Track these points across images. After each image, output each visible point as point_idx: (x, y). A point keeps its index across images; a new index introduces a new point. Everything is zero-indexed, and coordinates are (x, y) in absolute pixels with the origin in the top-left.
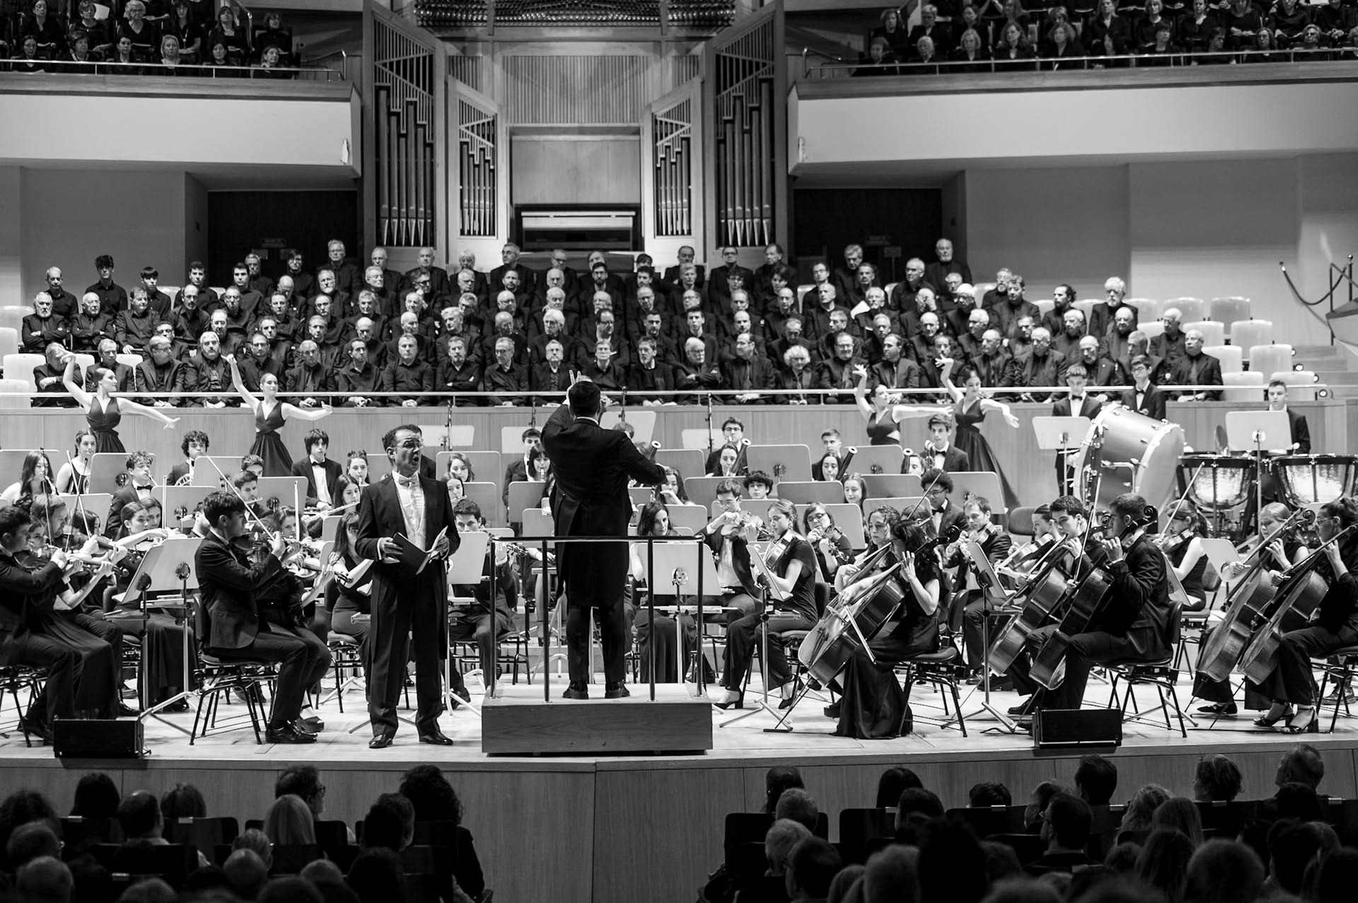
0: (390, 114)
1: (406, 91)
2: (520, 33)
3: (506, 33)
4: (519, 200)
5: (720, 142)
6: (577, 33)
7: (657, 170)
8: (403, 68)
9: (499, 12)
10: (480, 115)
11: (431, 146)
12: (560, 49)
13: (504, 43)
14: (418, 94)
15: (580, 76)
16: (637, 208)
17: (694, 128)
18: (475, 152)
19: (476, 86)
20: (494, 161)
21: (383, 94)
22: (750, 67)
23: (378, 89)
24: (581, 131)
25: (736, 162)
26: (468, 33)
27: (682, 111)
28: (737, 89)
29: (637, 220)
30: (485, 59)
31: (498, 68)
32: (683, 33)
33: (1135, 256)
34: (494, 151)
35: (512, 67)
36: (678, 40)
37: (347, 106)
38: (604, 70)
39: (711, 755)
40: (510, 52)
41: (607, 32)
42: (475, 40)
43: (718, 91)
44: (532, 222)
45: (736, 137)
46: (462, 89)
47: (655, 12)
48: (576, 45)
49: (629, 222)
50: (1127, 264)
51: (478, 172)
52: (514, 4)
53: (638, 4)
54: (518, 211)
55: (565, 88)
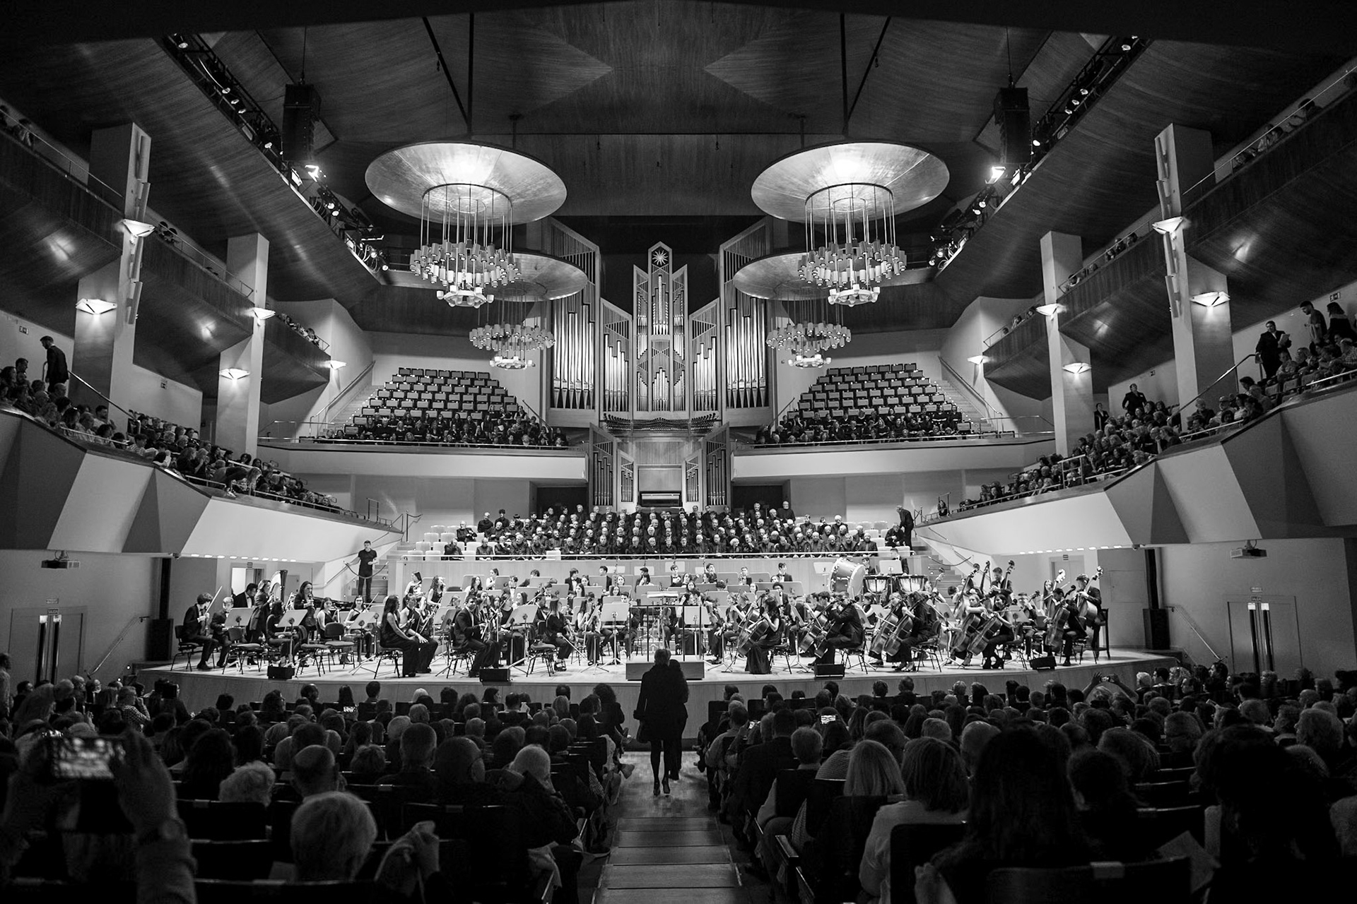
0: (598, 462)
1: (604, 454)
2: (642, 435)
3: (637, 435)
4: (641, 490)
5: (708, 470)
6: (660, 434)
7: (687, 480)
8: (604, 447)
9: (635, 428)
10: (628, 462)
11: (612, 472)
12: (655, 440)
13: (637, 438)
14: (607, 455)
15: (662, 449)
16: (680, 492)
17: (699, 466)
18: (626, 474)
19: (627, 452)
20: (633, 477)
21: (596, 455)
22: (718, 446)
23: (594, 454)
24: (662, 467)
25: (713, 476)
26: (625, 435)
27: (695, 460)
28: (714, 453)
29: (680, 497)
30: (630, 444)
31: (634, 446)
32: (696, 434)
33: (848, 507)
34: (633, 474)
35: (639, 446)
36: (694, 437)
37: (584, 459)
38: (669, 447)
39: (704, 680)
40: (638, 441)
41: (671, 434)
42: (627, 437)
43: (707, 454)
44: (645, 497)
45: (713, 469)
46: (622, 453)
47: (686, 427)
48: (660, 439)
49: (678, 497)
50: (845, 510)
51: (627, 481)
52: (640, 425)
53: (681, 425)
54: (640, 494)
55: (657, 453)
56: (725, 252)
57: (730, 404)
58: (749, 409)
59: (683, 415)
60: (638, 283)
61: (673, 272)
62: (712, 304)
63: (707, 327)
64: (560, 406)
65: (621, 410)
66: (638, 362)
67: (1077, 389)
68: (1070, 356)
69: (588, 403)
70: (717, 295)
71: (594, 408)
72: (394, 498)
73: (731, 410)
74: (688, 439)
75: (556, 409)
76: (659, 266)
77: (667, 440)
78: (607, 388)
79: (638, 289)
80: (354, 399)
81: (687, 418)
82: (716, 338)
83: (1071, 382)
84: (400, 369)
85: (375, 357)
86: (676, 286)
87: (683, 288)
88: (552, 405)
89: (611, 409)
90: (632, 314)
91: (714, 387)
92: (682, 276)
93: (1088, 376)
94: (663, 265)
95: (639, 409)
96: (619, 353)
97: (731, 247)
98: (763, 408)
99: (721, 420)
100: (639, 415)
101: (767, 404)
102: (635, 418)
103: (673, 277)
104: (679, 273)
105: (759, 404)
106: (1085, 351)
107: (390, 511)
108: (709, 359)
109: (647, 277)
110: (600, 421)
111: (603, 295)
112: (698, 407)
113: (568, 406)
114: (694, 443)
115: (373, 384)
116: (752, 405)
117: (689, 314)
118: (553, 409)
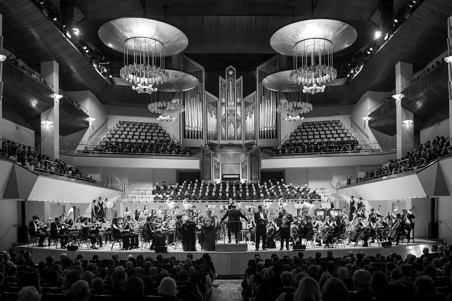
0: (205, 162)
1: (207, 158)
2: (223, 150)
3: (221, 150)
4: (223, 173)
5: (251, 165)
6: (231, 150)
7: (242, 169)
8: (207, 155)
9: (220, 147)
10: (217, 162)
11: (210, 166)
12: (228, 152)
14: (209, 159)
15: (232, 156)
16: (239, 175)
17: (247, 163)
18: (217, 167)
19: (217, 158)
20: (219, 168)
21: (204, 159)
22: (255, 155)
23: (203, 158)
24: (231, 164)
25: (253, 168)
26: (216, 150)
27: (246, 161)
28: (253, 158)
30: (218, 154)
31: (220, 155)
32: (246, 150)
33: (310, 181)
34: (219, 167)
35: (222, 155)
36: (245, 151)
37: (199, 160)
38: (235, 156)
39: (247, 251)
40: (221, 153)
41: (235, 150)
42: (217, 151)
43: (251, 158)
44: (224, 177)
45: (253, 165)
46: (215, 158)
47: (242, 147)
48: (231, 152)
49: (238, 177)
50: (308, 182)
51: (217, 170)
52: (222, 146)
53: (240, 146)
54: (223, 175)
55: (229, 158)
56: (259, 70)
57: (261, 137)
58: (269, 140)
59: (241, 142)
60: (221, 84)
61: (236, 79)
62: (253, 94)
63: (251, 103)
64: (188, 138)
65: (214, 140)
66: (222, 119)
67: (407, 131)
68: (406, 117)
69: (200, 137)
70: (256, 90)
71: (203, 139)
72: (119, 177)
73: (261, 140)
74: (242, 152)
75: (187, 139)
76: (231, 77)
77: (234, 152)
78: (208, 130)
79: (221, 87)
80: (100, 134)
81: (242, 143)
82: (255, 108)
83: (405, 128)
84: (119, 121)
85: (109, 117)
86: (238, 85)
87: (241, 86)
88: (185, 137)
89: (210, 139)
90: (219, 98)
91: (254, 130)
92: (241, 81)
93: (412, 126)
94: (232, 76)
95: (222, 139)
96: (213, 115)
97: (261, 68)
98: (275, 139)
99: (257, 144)
100: (222, 142)
101: (276, 137)
102: (220, 143)
103: (236, 81)
104: (239, 80)
105: (273, 138)
106: (411, 115)
107: (117, 182)
108: (252, 118)
109: (225, 81)
110: (205, 144)
111: (206, 89)
112: (247, 139)
113: (191, 138)
114: (246, 154)
115: (108, 128)
116: (270, 138)
117: (243, 98)
118: (185, 139)
